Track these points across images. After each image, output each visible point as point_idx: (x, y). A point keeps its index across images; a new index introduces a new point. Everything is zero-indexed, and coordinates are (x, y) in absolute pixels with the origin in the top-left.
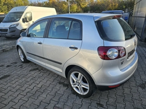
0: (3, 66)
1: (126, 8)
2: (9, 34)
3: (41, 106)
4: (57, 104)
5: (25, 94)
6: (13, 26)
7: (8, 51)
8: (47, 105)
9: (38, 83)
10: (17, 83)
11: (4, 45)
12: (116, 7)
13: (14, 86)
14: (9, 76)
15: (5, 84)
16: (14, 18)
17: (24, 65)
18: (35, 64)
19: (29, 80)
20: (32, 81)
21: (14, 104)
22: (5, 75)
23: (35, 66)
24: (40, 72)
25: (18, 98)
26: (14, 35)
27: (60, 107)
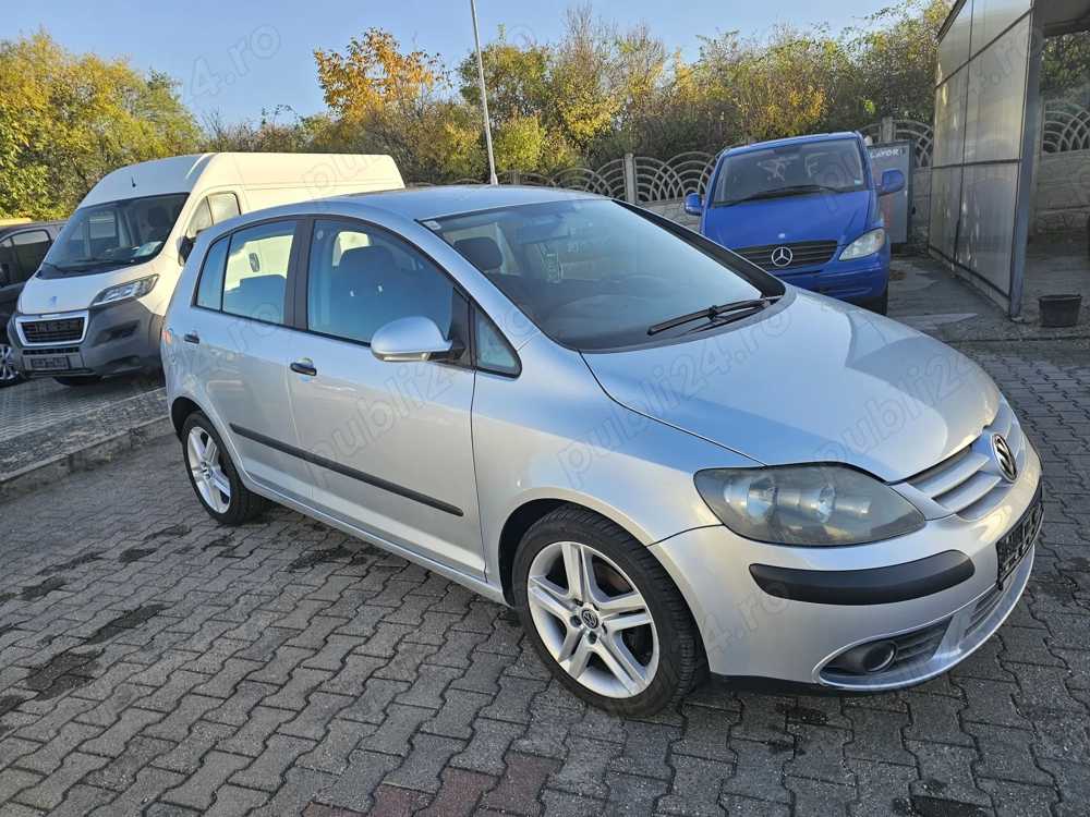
0: (93, 557)
1: (880, 115)
2: (88, 353)
3: (419, 757)
4: (525, 735)
5: (298, 704)
6: (116, 297)
7: (101, 463)
8: (457, 747)
9: (368, 631)
10: (226, 647)
11: (71, 426)
12: (814, 112)
13: (210, 662)
14: (155, 611)
15: (145, 657)
16: (114, 241)
17: (243, 537)
18: (318, 526)
19: (299, 619)
20: (322, 627)
21: (239, 763)
22: (130, 605)
23: (316, 535)
24: (360, 570)
25: (253, 727)
26: (126, 360)
27: (546, 750)
